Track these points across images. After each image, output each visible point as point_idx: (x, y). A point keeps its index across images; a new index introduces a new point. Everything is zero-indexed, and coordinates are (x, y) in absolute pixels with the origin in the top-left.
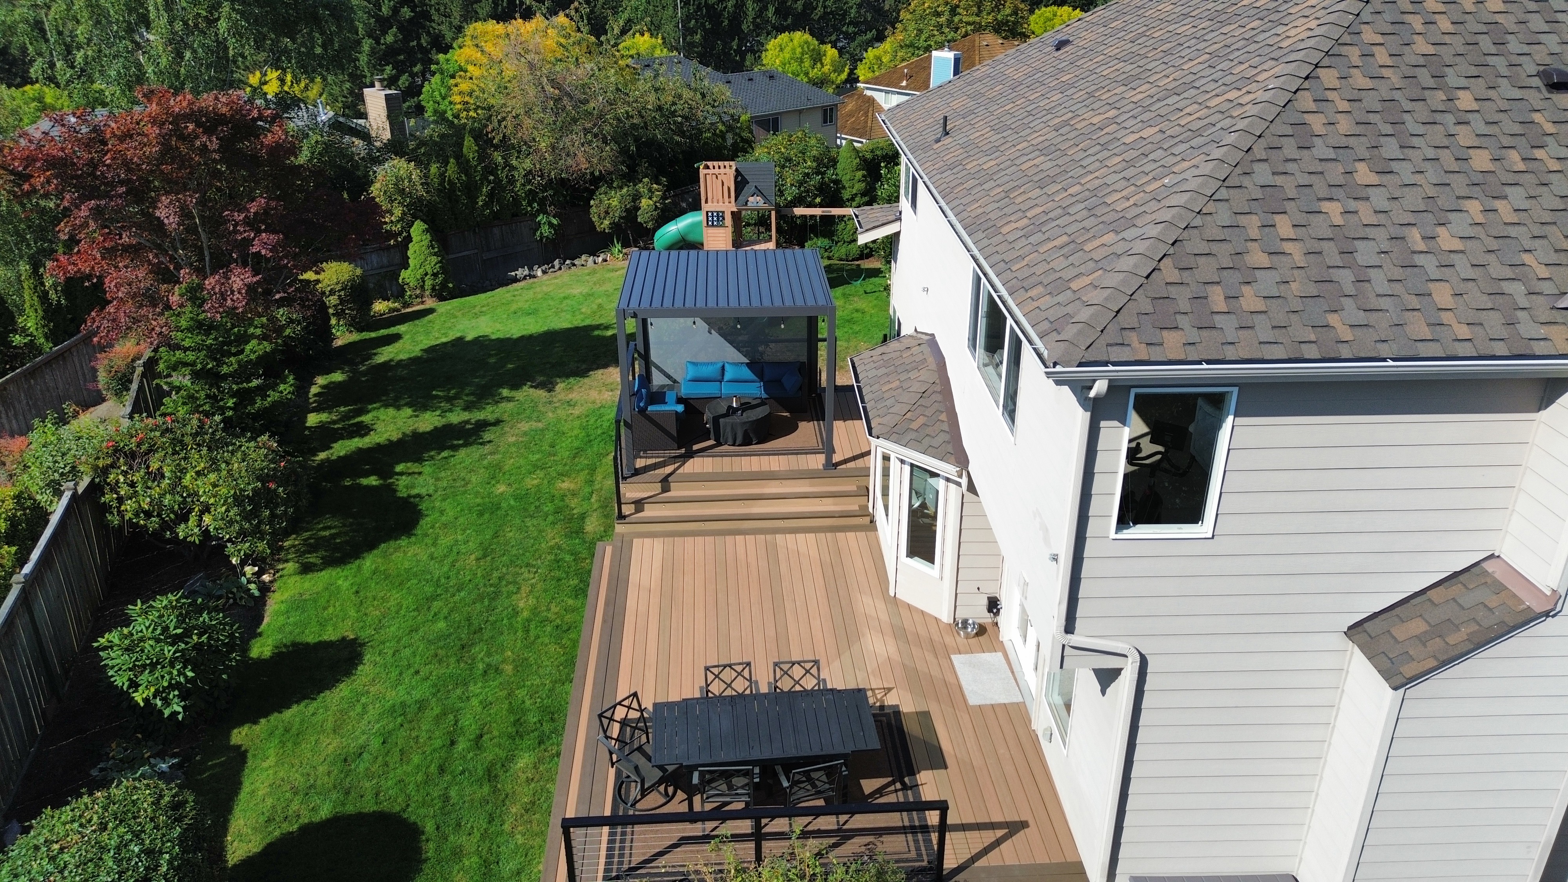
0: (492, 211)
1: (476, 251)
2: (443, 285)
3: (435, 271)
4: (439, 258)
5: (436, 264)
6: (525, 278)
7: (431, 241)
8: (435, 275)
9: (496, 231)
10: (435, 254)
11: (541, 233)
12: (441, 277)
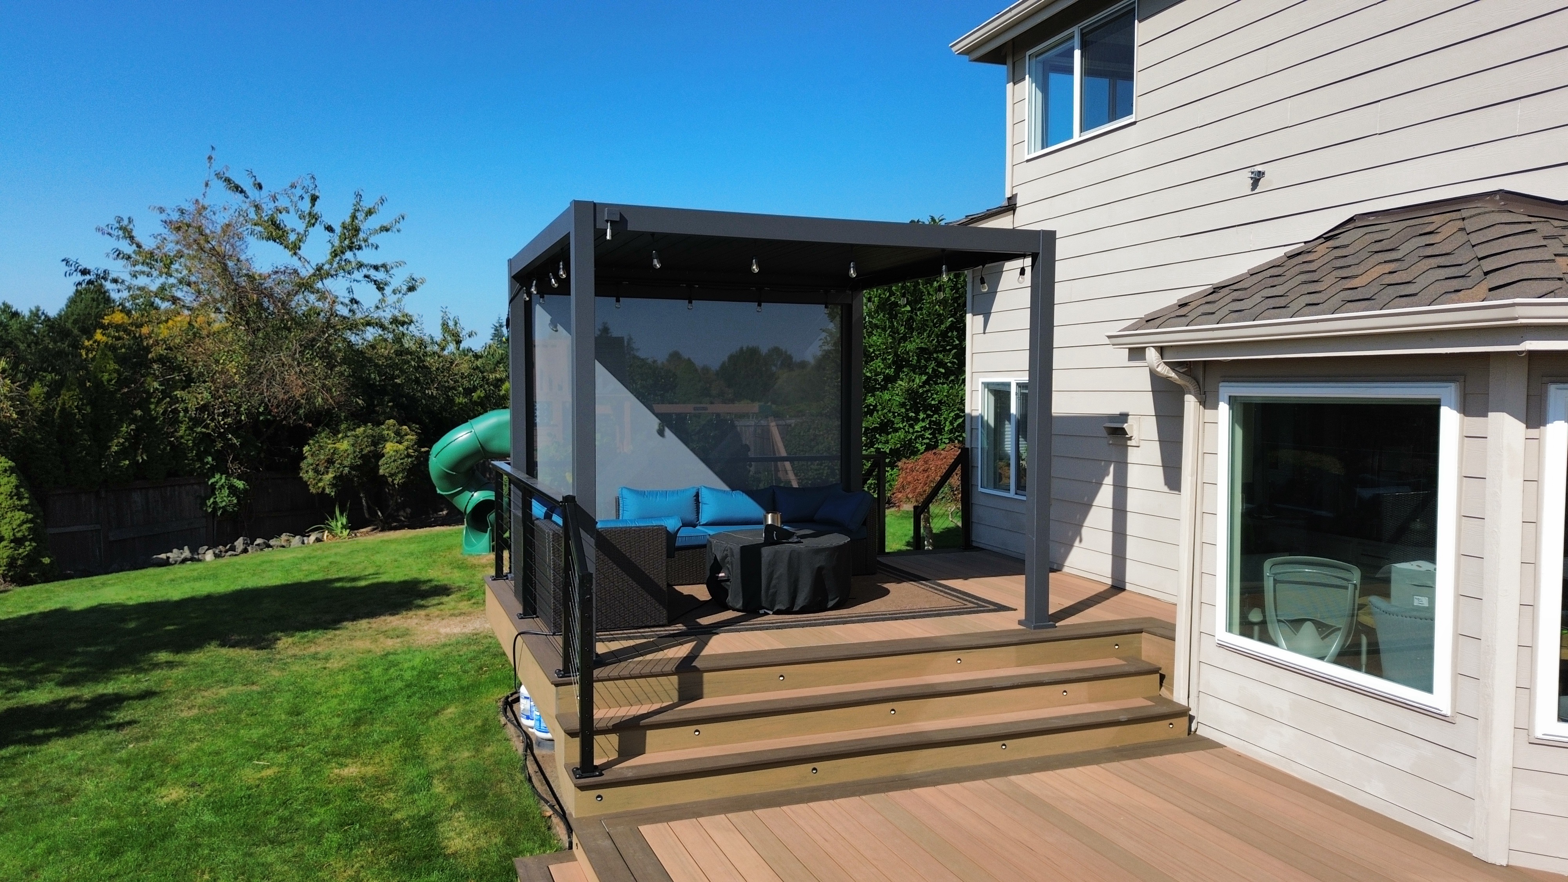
0: (134, 463)
1: (98, 527)
2: (32, 560)
3: (19, 535)
4: (30, 516)
5: (23, 523)
6: (184, 561)
7: (17, 487)
8: (18, 542)
9: (137, 497)
10: (23, 508)
11: (215, 503)
12: (28, 546)
